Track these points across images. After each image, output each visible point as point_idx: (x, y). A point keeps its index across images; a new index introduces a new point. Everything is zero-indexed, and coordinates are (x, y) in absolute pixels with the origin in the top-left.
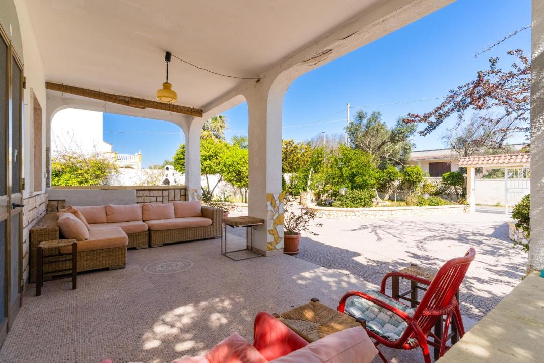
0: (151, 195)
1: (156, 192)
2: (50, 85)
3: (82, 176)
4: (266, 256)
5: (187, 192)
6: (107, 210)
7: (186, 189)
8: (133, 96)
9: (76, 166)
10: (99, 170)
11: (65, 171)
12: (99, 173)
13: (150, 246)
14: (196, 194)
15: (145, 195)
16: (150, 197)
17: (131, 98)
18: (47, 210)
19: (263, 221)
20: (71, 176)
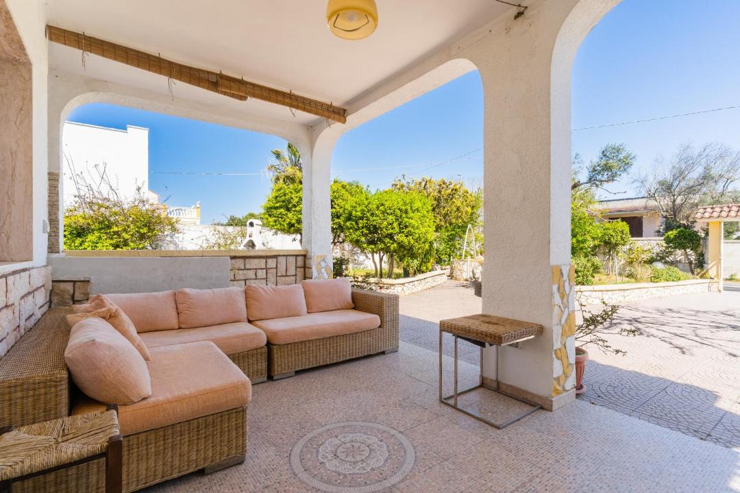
0: (247, 267)
1: (256, 261)
2: (55, 33)
3: (119, 235)
4: (551, 410)
5: (307, 262)
6: (178, 301)
7: (305, 256)
8: (225, 73)
9: (109, 221)
10: (145, 226)
11: (93, 227)
12: (144, 230)
13: (270, 378)
14: (323, 264)
15: (236, 266)
16: (245, 272)
17: (221, 76)
18: (50, 302)
19: (540, 331)
20: (102, 235)
